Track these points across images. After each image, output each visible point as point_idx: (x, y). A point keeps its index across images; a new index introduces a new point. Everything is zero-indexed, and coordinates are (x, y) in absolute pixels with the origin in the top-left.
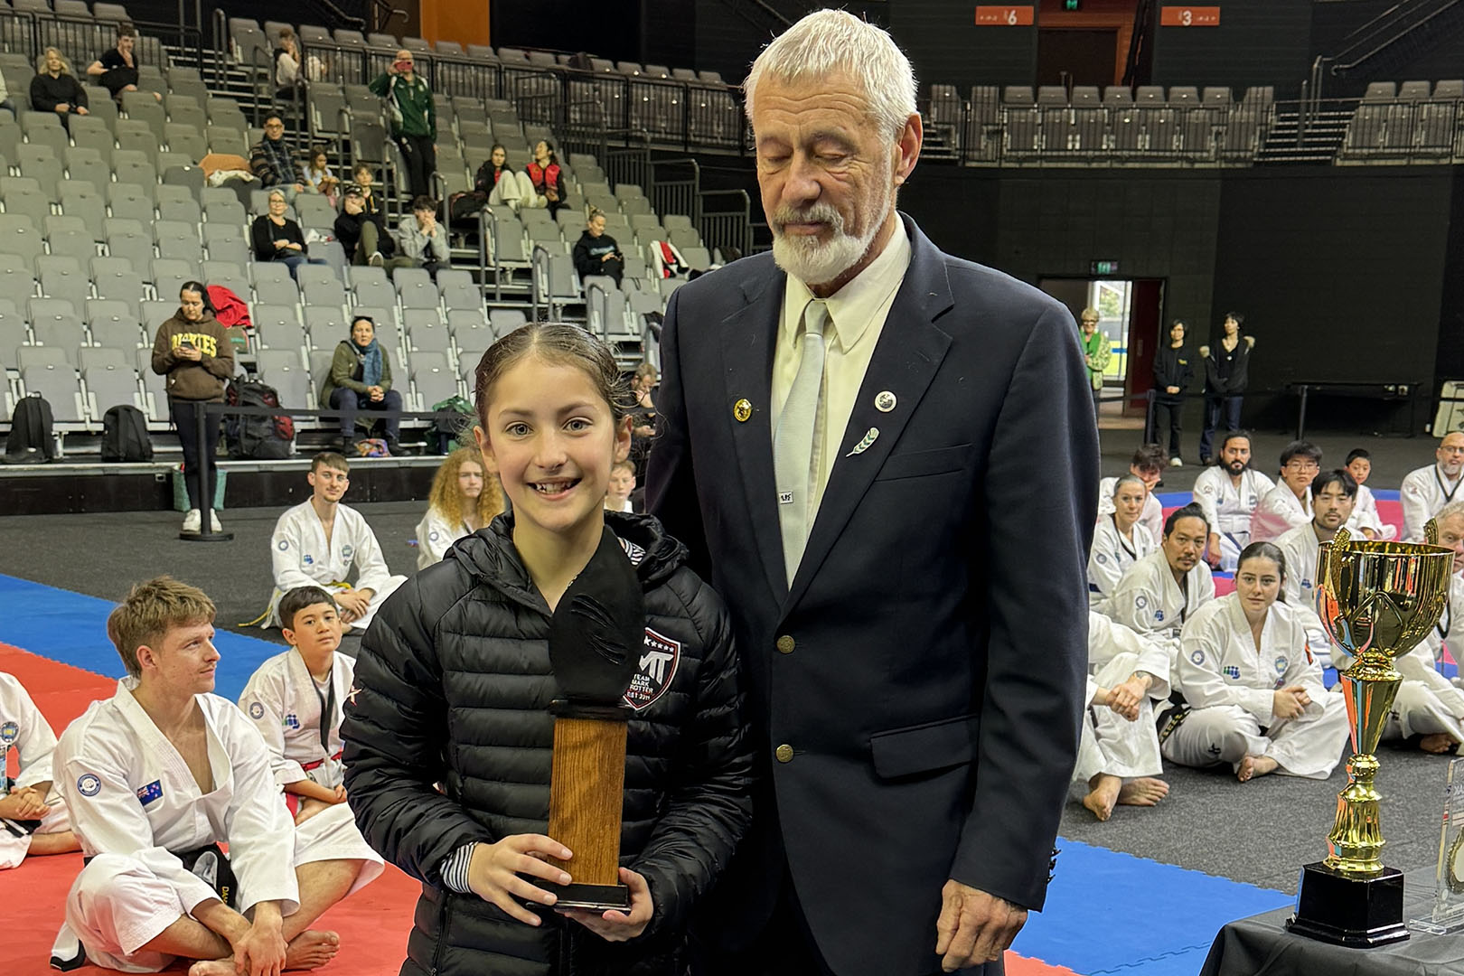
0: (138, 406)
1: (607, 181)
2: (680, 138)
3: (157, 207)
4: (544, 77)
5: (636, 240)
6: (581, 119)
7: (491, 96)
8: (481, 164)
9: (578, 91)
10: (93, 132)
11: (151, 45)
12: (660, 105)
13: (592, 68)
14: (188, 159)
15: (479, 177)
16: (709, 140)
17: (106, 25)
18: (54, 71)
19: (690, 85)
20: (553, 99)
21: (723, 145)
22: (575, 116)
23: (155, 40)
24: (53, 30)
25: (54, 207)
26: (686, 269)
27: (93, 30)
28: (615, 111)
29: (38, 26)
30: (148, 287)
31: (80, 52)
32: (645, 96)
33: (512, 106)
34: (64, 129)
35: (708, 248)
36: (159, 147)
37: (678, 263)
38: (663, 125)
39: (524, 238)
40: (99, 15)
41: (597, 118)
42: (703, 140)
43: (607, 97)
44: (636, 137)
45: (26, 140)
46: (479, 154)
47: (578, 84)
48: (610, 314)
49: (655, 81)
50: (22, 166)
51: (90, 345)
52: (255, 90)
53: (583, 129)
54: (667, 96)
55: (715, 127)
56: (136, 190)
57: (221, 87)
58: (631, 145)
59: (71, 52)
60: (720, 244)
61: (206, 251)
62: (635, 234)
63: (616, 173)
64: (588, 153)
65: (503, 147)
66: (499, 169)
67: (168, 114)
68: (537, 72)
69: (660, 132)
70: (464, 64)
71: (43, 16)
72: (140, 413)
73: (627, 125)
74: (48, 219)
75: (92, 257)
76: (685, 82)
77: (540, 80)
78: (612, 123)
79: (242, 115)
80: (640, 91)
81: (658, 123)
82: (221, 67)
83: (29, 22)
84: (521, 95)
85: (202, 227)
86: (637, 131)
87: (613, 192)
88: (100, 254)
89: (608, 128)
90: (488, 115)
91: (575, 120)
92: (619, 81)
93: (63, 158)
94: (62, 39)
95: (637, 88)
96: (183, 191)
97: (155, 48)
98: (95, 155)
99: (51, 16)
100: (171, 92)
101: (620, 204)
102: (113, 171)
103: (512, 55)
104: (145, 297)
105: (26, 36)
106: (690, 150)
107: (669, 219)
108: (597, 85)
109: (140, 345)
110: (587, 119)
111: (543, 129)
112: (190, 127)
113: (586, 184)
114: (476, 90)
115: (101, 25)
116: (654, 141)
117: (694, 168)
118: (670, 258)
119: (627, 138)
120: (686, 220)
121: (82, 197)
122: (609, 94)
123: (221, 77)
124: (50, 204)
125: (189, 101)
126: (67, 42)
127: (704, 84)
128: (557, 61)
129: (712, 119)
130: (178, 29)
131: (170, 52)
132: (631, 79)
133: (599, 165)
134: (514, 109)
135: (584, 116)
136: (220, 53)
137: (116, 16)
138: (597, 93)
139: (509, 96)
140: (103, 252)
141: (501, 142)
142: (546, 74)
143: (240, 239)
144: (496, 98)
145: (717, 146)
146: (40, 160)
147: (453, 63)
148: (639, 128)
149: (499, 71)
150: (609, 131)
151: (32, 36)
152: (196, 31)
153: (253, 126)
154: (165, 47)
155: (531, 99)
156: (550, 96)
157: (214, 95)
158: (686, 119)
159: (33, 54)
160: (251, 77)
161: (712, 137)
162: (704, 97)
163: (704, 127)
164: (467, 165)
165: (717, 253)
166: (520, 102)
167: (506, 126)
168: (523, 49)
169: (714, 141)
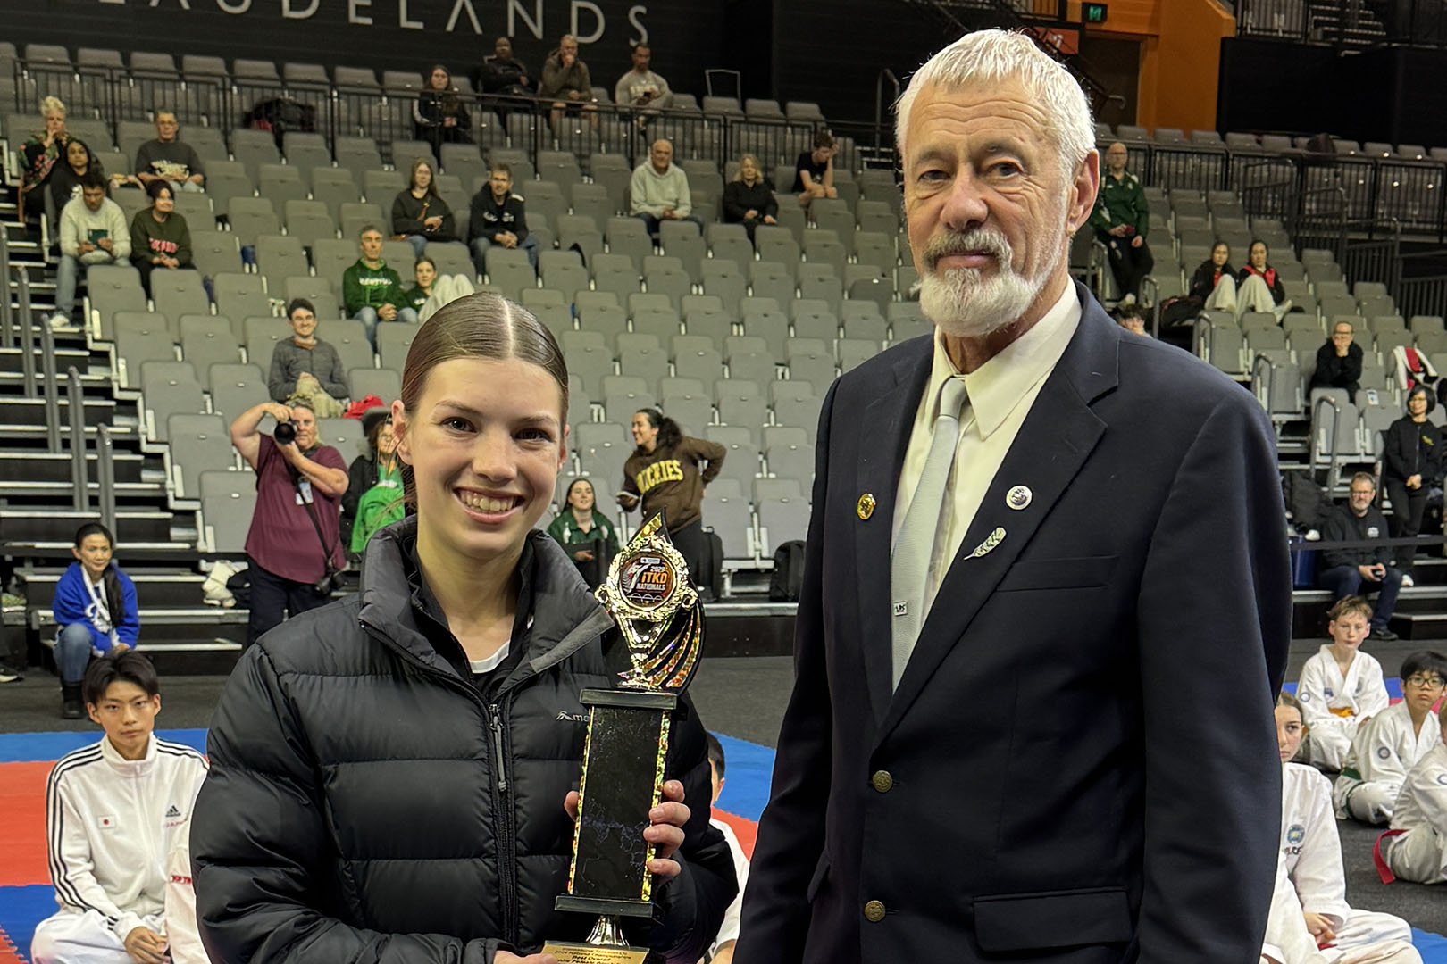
1: (1344, 279)
2: (1435, 227)
3: (841, 325)
4: (1277, 164)
5: (1375, 346)
6: (1318, 209)
7: (1214, 188)
8: (1198, 265)
9: (1317, 178)
10: (780, 244)
11: (844, 146)
12: (1413, 190)
13: (1334, 151)
14: (877, 270)
15: (1195, 279)
17: (798, 126)
18: (749, 180)
20: (1287, 188)
22: (1311, 206)
23: (849, 141)
24: (744, 134)
25: (735, 327)
26: (1435, 378)
27: (786, 132)
28: (1359, 199)
29: (729, 129)
32: (1395, 180)
33: (1238, 197)
34: (749, 242)
36: (847, 258)
37: (1425, 370)
38: (1416, 213)
39: (1243, 347)
40: (791, 114)
41: (1337, 207)
43: (1350, 183)
44: (1382, 227)
45: (710, 255)
46: (1197, 254)
47: (1317, 170)
48: (1342, 432)
49: (1408, 163)
50: (706, 284)
51: (765, 476)
53: (1320, 221)
54: (1422, 180)
56: (821, 306)
58: (1375, 237)
62: (1375, 339)
63: (1355, 270)
64: (1324, 248)
65: (1226, 244)
66: (1219, 269)
67: (858, 222)
68: (1270, 158)
69: (1411, 222)
70: (1186, 152)
71: (734, 118)
73: (1372, 214)
74: (729, 340)
75: (772, 380)
76: (1445, 163)
77: (1273, 167)
78: (1354, 212)
80: (1390, 175)
81: (1410, 211)
83: (720, 126)
84: (1249, 185)
86: (1383, 220)
87: (1351, 291)
88: (780, 377)
89: (1349, 218)
90: (1209, 209)
91: (1310, 210)
92: (1366, 164)
93: (747, 273)
94: (753, 142)
95: (1387, 171)
96: (870, 307)
97: (849, 148)
98: (780, 269)
99: (743, 119)
100: (863, 197)
101: (1359, 304)
102: (798, 286)
103: (1242, 140)
105: (716, 141)
106: (1445, 241)
107: (1417, 320)
108: (1339, 170)
110: (1325, 209)
111: (1273, 222)
112: (880, 235)
113: (1321, 284)
114: (1197, 181)
115: (793, 127)
116: (1404, 231)
118: (1416, 365)
120: (1438, 321)
121: (765, 315)
122: (1353, 180)
124: (732, 324)
126: (758, 146)
128: (1294, 146)
131: (864, 154)
132: (1380, 162)
133: (1336, 261)
134: (1241, 201)
135: (1322, 206)
137: (809, 115)
138: (1338, 179)
139: (1235, 186)
140: (783, 375)
141: (1223, 239)
142: (1281, 159)
144: (1221, 189)
146: (724, 276)
147: (1174, 152)
148: (1385, 217)
149: (1226, 159)
150: (1350, 221)
151: (722, 142)
154: (860, 148)
155: (1261, 188)
156: (1284, 185)
158: (1444, 207)
159: (722, 162)
164: (1182, 266)
166: (1248, 193)
167: (1230, 221)
168: (1254, 133)
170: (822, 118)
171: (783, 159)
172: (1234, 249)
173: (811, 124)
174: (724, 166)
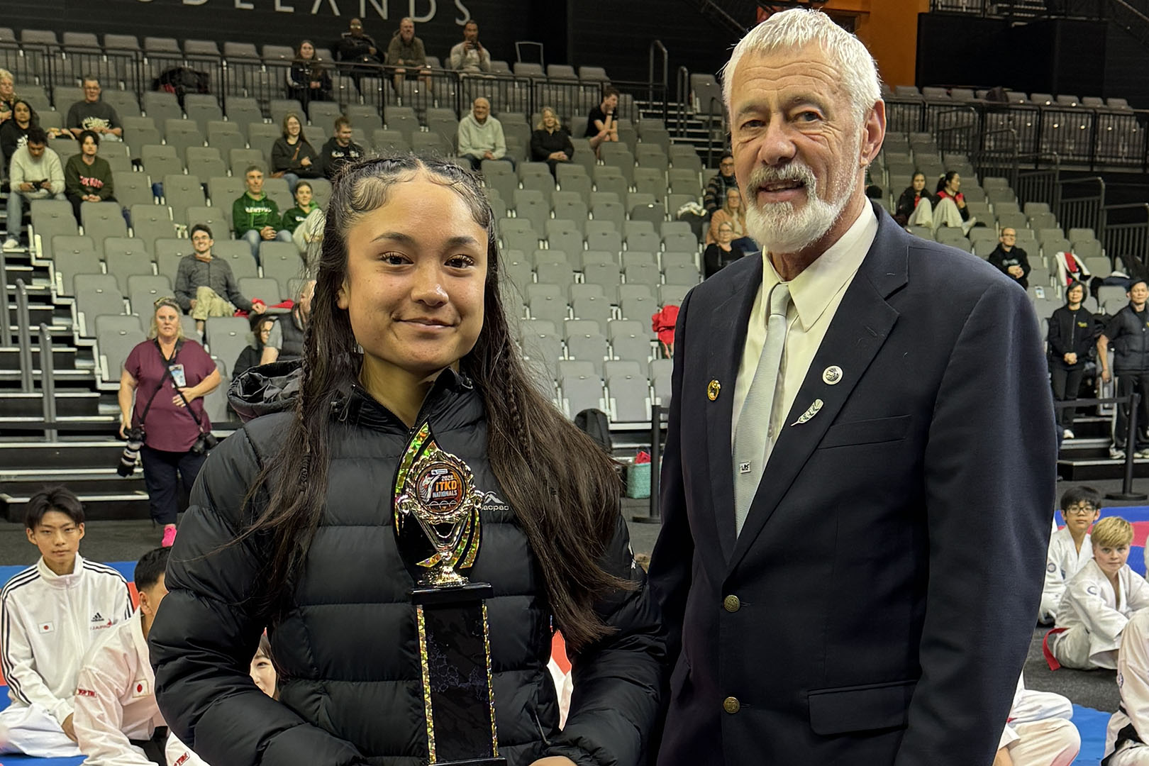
0: (602, 409)
1: (1017, 200)
2: (1087, 159)
3: (624, 241)
4: (963, 111)
5: (1041, 252)
6: (995, 146)
7: (914, 130)
8: (903, 191)
9: (994, 122)
10: (575, 177)
11: (625, 101)
12: (1069, 131)
13: (1007, 100)
14: (651, 197)
15: (900, 203)
16: (1114, 160)
17: (589, 85)
18: (550, 127)
19: (1098, 111)
20: (971, 130)
21: (1127, 163)
22: (990, 144)
23: (629, 97)
24: (546, 92)
25: (541, 243)
26: (1088, 277)
27: (579, 90)
28: (1027, 138)
29: (534, 89)
30: (615, 309)
31: (567, 110)
32: (1055, 123)
33: (933, 137)
34: (551, 176)
35: (1110, 257)
36: (628, 188)
37: (1081, 270)
38: (1071, 148)
40: (583, 76)
41: (1010, 144)
42: (1108, 160)
43: (1020, 125)
44: (1045, 160)
45: (521, 187)
46: (903, 181)
47: (994, 115)
49: (1065, 109)
50: (518, 209)
51: (567, 359)
52: (710, 135)
53: (997, 155)
54: (1076, 122)
55: (1121, 149)
56: (608, 226)
57: (682, 135)
58: (1040, 167)
59: (560, 109)
60: (1122, 252)
61: (663, 277)
62: (1041, 246)
63: (1025, 193)
64: (1001, 176)
65: (922, 173)
66: (919, 194)
67: (636, 160)
68: (957, 106)
69: (1068, 155)
70: (891, 103)
71: (538, 80)
72: (604, 415)
73: (1038, 149)
74: (537, 253)
75: (571, 284)
76: (1094, 109)
77: (960, 113)
78: (1024, 148)
79: (698, 158)
80: (1051, 119)
81: (1067, 147)
82: (682, 117)
83: (527, 86)
84: (941, 128)
85: (662, 256)
86: (1046, 154)
87: (1022, 210)
88: (577, 281)
89: (1019, 153)
90: (910, 147)
91: (990, 147)
92: (1032, 110)
93: (550, 201)
94: (553, 99)
95: (1049, 116)
96: (647, 226)
97: (629, 103)
98: (576, 197)
99: (545, 80)
100: (640, 141)
101: (1028, 220)
102: (590, 210)
103: (936, 93)
104: (612, 317)
105: (524, 98)
106: (1095, 169)
107: (1074, 232)
108: (1012, 115)
109: (606, 358)
110: (1001, 146)
111: (960, 156)
112: (655, 170)
113: (998, 204)
114: (902, 126)
115: (585, 86)
116: (1063, 162)
117: (1100, 185)
118: (1073, 267)
119: (1037, 161)
120: (1090, 233)
121: (565, 233)
122: (1023, 123)
123: (682, 126)
124: (539, 240)
125: (656, 148)
126: (557, 101)
127: (1111, 110)
128: (976, 97)
129: (1118, 141)
130: (647, 86)
131: (640, 106)
132: (1043, 108)
133: (1010, 186)
134: (935, 140)
135: (998, 143)
136: (682, 105)
137: (597, 77)
138: (1011, 122)
139: (931, 129)
140: (580, 279)
141: (921, 170)
142: (966, 107)
143: (692, 265)
144: (919, 131)
145: (1121, 165)
146: (532, 203)
148: (1048, 151)
149: (923, 108)
150: (1021, 155)
151: (529, 98)
152: (662, 86)
153: (707, 167)
154: (636, 102)
155: (951, 130)
156: (968, 127)
157: (676, 142)
158: (1093, 143)
159: (529, 114)
160: (707, 124)
161: (1117, 157)
162: (1111, 121)
163: (1109, 149)
165: (1118, 260)
166: (941, 134)
167: (926, 156)
168: (945, 87)
169: (1119, 160)
170: (608, 79)
171: (577, 111)
172: (929, 178)
173: (599, 84)
174: (531, 118)
